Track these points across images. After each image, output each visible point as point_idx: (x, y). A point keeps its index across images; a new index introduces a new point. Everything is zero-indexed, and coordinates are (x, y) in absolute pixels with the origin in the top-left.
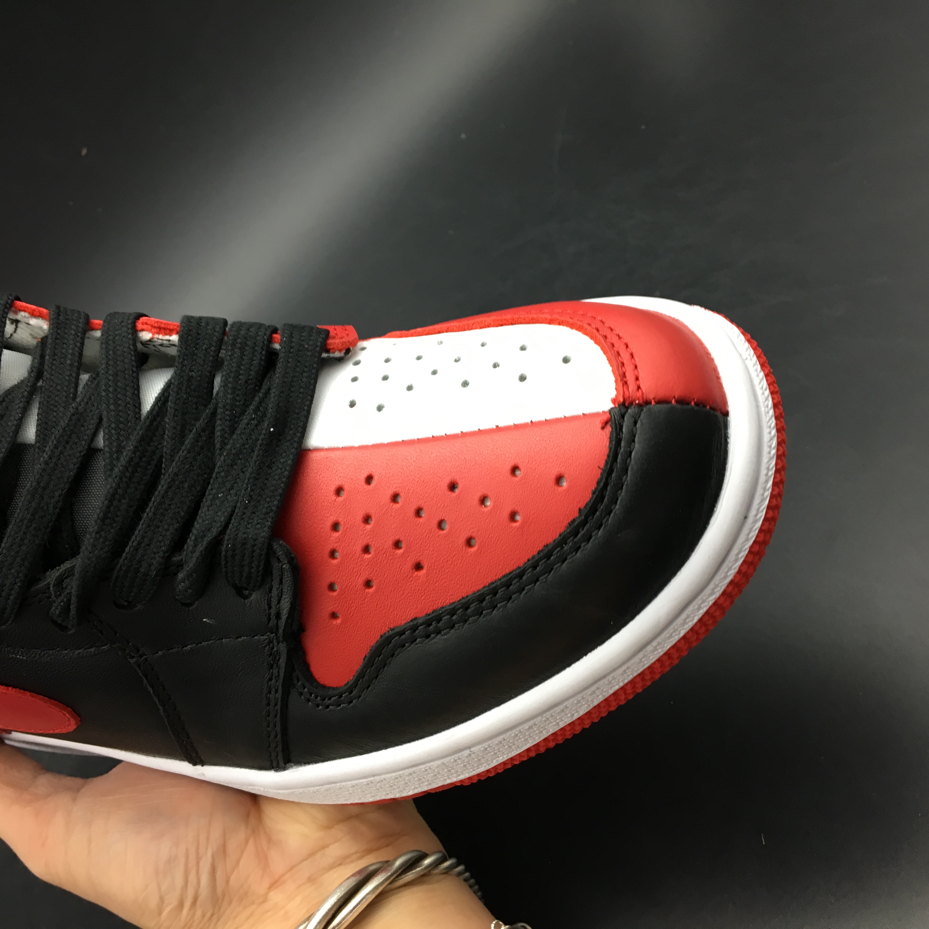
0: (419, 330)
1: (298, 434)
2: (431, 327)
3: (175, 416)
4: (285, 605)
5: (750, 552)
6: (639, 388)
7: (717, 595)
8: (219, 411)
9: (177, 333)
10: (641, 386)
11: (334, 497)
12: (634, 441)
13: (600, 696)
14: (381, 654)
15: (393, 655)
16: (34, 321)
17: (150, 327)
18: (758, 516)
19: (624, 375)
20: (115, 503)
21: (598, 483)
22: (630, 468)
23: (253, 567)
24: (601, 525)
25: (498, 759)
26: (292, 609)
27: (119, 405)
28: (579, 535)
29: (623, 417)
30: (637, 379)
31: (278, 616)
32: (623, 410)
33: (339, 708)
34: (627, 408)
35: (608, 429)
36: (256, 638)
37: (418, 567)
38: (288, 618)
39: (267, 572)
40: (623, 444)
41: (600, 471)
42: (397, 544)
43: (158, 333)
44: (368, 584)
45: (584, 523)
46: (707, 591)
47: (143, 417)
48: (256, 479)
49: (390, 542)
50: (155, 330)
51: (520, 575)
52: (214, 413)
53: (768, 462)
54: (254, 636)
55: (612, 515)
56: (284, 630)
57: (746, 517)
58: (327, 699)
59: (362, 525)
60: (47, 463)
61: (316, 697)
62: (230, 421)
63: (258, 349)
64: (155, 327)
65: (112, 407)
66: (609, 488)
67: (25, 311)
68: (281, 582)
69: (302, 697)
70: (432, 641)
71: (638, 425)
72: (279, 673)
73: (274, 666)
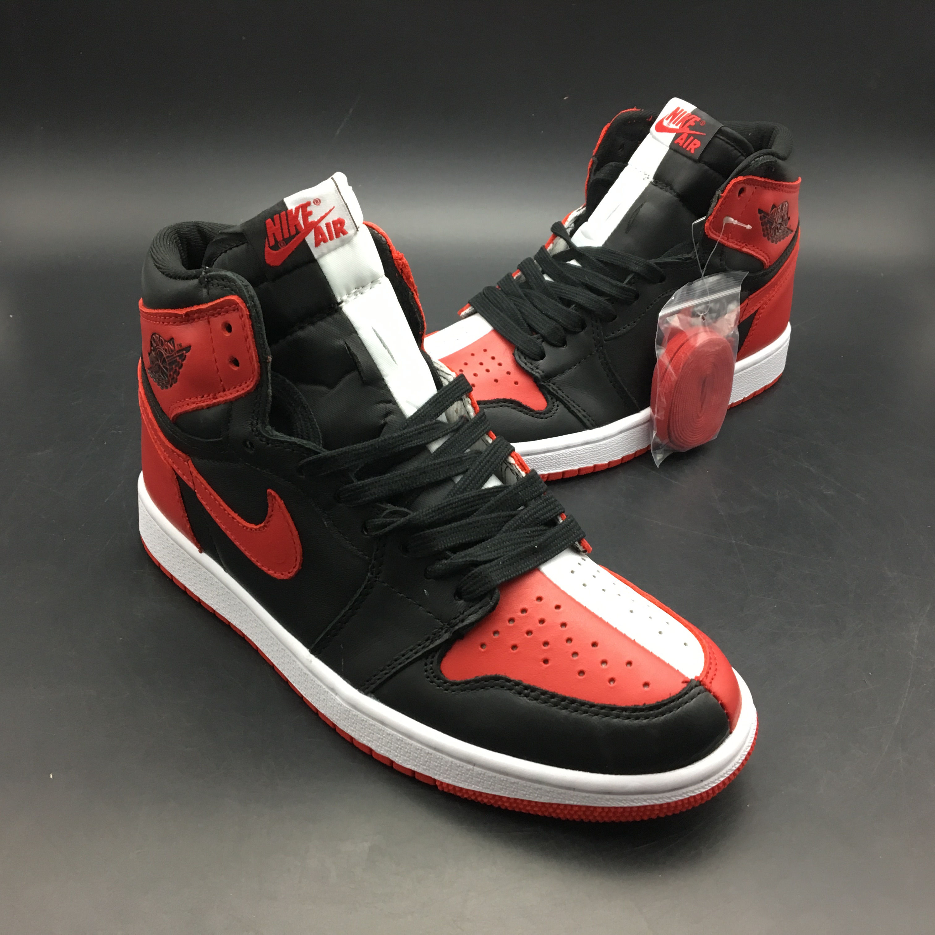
0: (618, 576)
1: (543, 560)
2: (624, 579)
3: (498, 501)
4: (472, 618)
5: (688, 799)
6: (711, 683)
7: (658, 803)
8: (517, 517)
9: (526, 473)
10: (712, 683)
11: (535, 599)
12: (692, 699)
13: (560, 800)
14: (488, 681)
15: (492, 687)
16: (469, 407)
17: (517, 459)
18: (706, 787)
19: (708, 673)
20: (448, 507)
21: (663, 701)
22: (681, 708)
23: (478, 590)
24: (648, 718)
25: (476, 786)
26: (472, 624)
27: (479, 474)
28: (635, 714)
29: (696, 686)
30: (712, 679)
31: (463, 621)
32: (698, 684)
33: (438, 688)
34: (700, 685)
35: (685, 685)
36: (438, 620)
37: (546, 661)
38: (466, 625)
39: (481, 598)
40: (687, 696)
41: (668, 697)
42: (546, 643)
43: (518, 465)
44: (514, 647)
45: (642, 710)
46: (657, 796)
47: (483, 488)
48: (512, 558)
49: (544, 639)
50: (518, 463)
51: (592, 706)
52: (513, 516)
53: (729, 770)
54: (437, 619)
55: (657, 718)
56: (459, 628)
57: (702, 781)
58: (436, 678)
59: (538, 621)
60: (434, 464)
61: (432, 673)
62: (517, 525)
63: (553, 512)
64: (520, 462)
65: (476, 471)
66: (666, 707)
67: (471, 400)
68: (480, 608)
69: (425, 667)
70: (519, 698)
71: (699, 696)
72: (428, 646)
73: (429, 641)
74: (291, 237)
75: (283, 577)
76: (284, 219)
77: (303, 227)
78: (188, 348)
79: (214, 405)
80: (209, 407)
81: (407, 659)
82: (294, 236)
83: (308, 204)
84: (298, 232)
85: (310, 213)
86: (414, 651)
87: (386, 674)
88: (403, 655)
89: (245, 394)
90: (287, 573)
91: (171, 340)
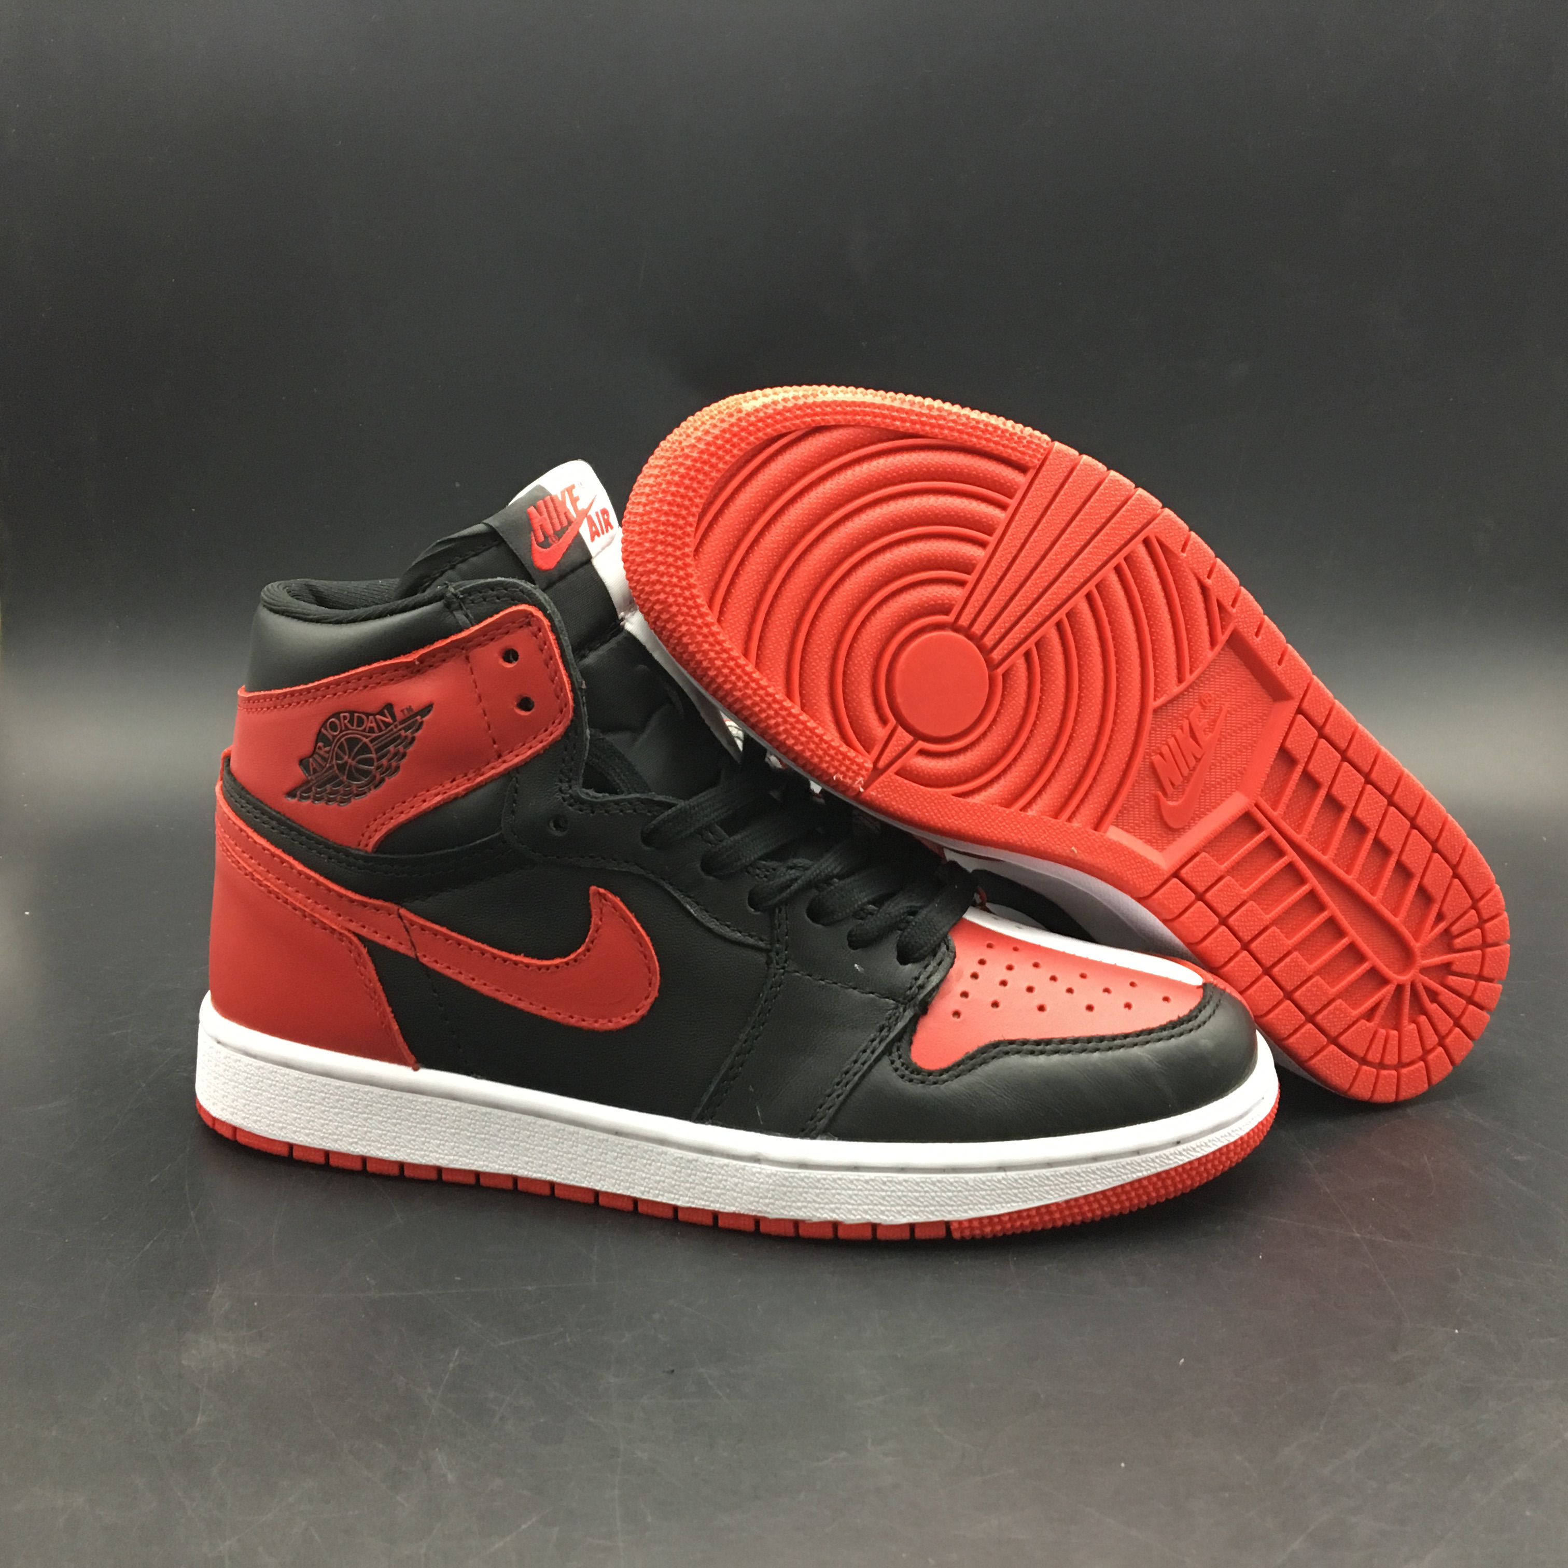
11: (985, 948)
15: (993, 1059)
24: (1192, 1030)
28: (1176, 1030)
33: (923, 1085)
37: (1042, 1009)
39: (933, 952)
42: (1030, 989)
44: (995, 1004)
45: (1181, 1023)
49: (1025, 986)
54: (887, 998)
56: (920, 1000)
58: (914, 1074)
59: (1005, 970)
61: (905, 1069)
69: (893, 1065)
70: (1034, 1059)
72: (887, 1036)
73: (886, 1030)
74: (564, 530)
75: (626, 1022)
76: (550, 504)
77: (575, 516)
78: (427, 709)
79: (480, 786)
80: (468, 792)
81: (863, 1064)
82: (566, 528)
83: (573, 487)
84: (570, 522)
85: (577, 499)
86: (868, 1051)
87: (838, 1096)
88: (855, 1062)
89: (545, 749)
90: (634, 1013)
91: (389, 706)
